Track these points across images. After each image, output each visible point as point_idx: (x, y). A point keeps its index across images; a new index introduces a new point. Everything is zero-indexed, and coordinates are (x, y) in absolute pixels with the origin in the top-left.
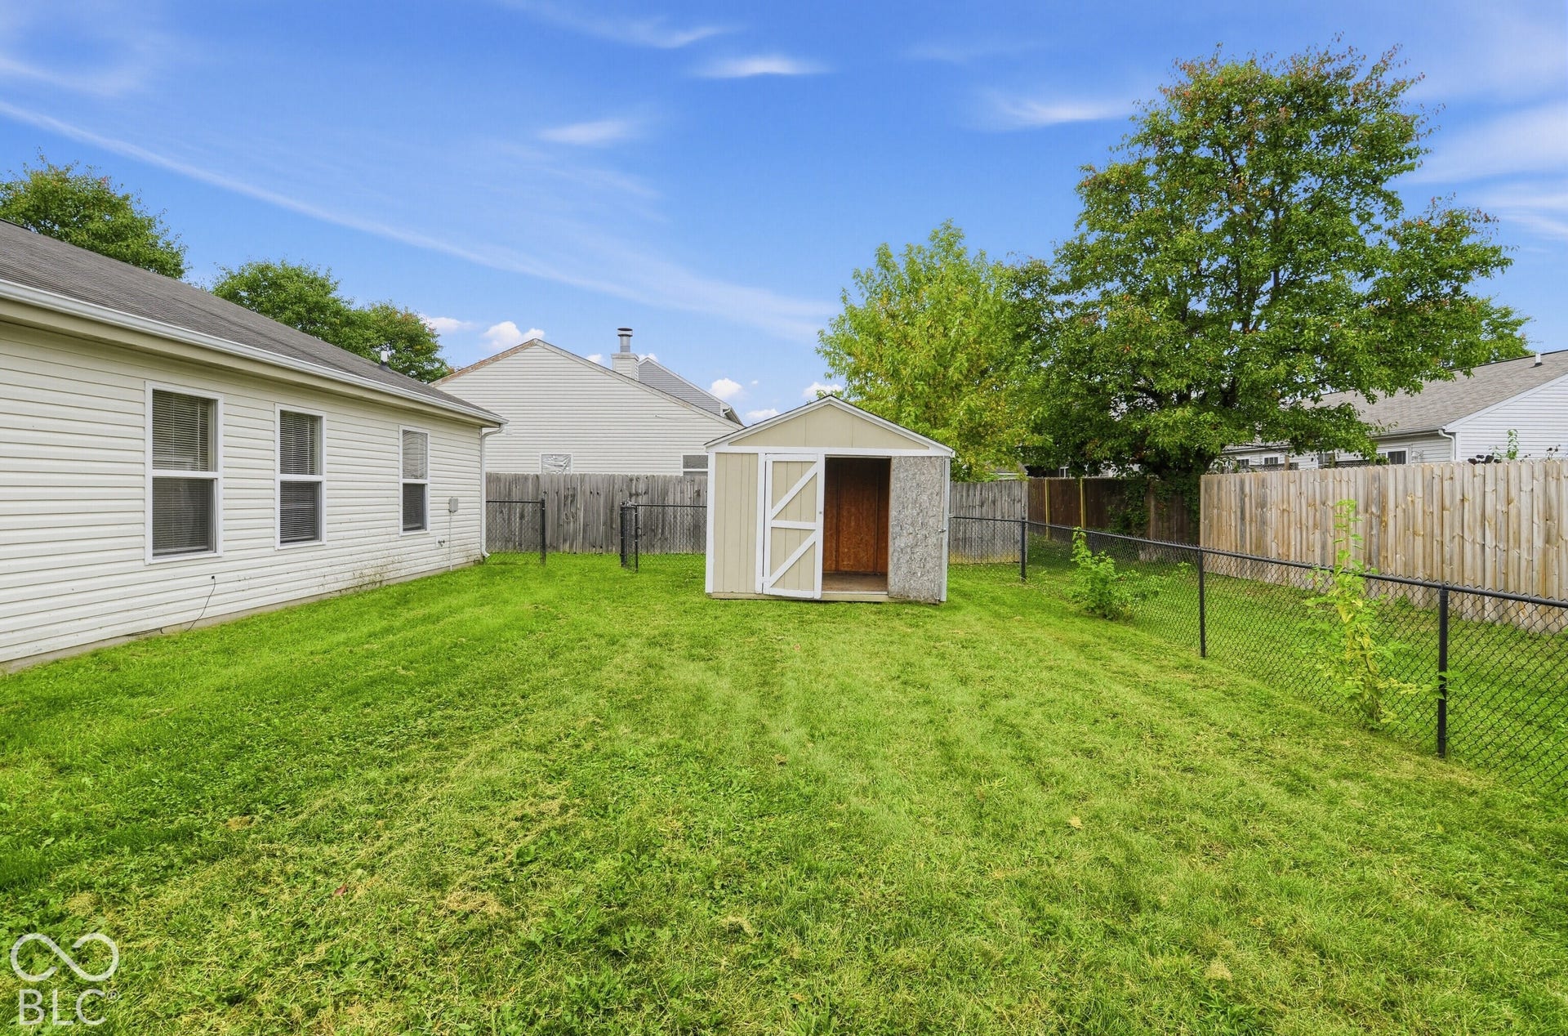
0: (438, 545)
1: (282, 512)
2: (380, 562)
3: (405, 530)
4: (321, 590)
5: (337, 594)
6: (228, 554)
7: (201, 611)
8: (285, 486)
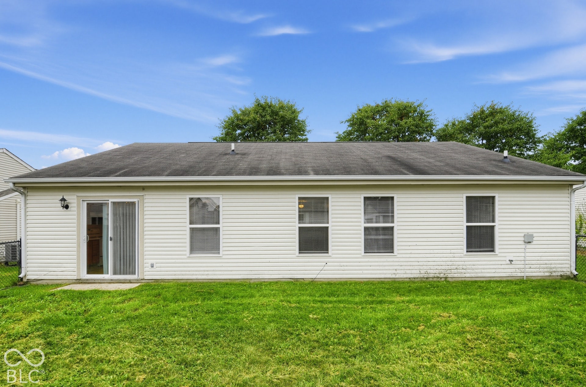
0: (509, 262)
1: (365, 240)
2: (443, 267)
3: (467, 252)
4: (394, 276)
5: (408, 280)
6: (334, 255)
7: (316, 275)
8: (366, 229)
